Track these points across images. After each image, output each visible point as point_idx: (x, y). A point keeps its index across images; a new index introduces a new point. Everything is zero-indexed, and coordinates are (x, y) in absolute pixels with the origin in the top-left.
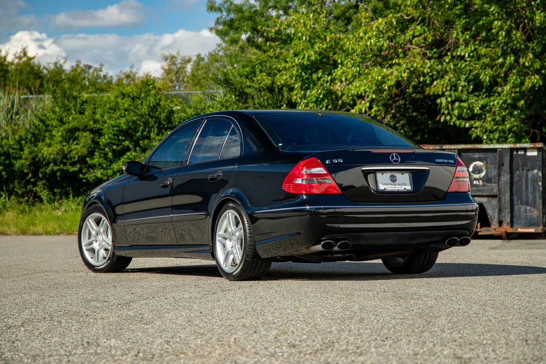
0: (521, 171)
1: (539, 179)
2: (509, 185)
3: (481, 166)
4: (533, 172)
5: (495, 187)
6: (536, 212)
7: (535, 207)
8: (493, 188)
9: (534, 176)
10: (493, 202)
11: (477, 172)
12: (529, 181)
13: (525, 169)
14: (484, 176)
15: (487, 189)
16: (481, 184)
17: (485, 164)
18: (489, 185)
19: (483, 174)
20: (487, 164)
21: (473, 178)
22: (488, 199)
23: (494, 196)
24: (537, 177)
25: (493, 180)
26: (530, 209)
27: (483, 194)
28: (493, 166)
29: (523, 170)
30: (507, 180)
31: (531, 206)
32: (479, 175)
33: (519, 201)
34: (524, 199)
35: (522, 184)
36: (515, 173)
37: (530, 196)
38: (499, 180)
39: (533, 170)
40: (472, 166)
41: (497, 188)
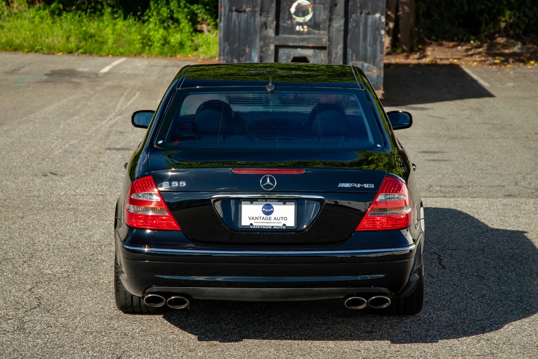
0: (359, 14)
1: (381, 25)
2: (342, 33)
3: (306, 6)
4: (374, 17)
5: (323, 35)
6: (375, 71)
7: (374, 64)
8: (322, 37)
9: (375, 21)
10: (320, 56)
11: (300, 14)
12: (369, 29)
13: (364, 11)
14: (310, 20)
15: (313, 38)
16: (306, 30)
17: (311, 4)
18: (316, 32)
19: (308, 18)
20: (315, 4)
21: (295, 22)
22: (315, 52)
23: (323, 48)
24: (379, 24)
25: (321, 26)
26: (368, 67)
27: (308, 45)
28: (322, 6)
29: (361, 13)
30: (340, 26)
31: (370, 63)
32: (303, 18)
33: (354, 55)
34: (361, 53)
35: (359, 32)
36: (351, 17)
37: (369, 49)
38: (329, 26)
39: (374, 13)
40: (295, 5)
41: (327, 37)
